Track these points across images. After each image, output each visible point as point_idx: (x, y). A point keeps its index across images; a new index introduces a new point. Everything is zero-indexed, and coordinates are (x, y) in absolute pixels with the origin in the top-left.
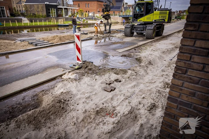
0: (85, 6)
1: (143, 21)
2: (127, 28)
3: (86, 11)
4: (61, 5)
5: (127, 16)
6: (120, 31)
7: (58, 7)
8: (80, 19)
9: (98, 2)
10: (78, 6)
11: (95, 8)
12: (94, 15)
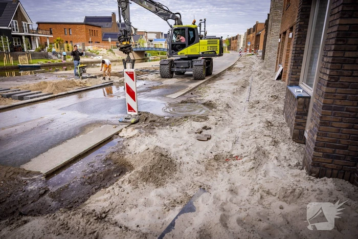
0: (63, 32)
1: (186, 54)
2: (164, 64)
3: (67, 42)
4: (17, 30)
5: (142, 49)
6: (147, 71)
7: (12, 34)
8: (59, 56)
9: (87, 26)
10: (49, 32)
11: (84, 36)
12: (84, 48)
